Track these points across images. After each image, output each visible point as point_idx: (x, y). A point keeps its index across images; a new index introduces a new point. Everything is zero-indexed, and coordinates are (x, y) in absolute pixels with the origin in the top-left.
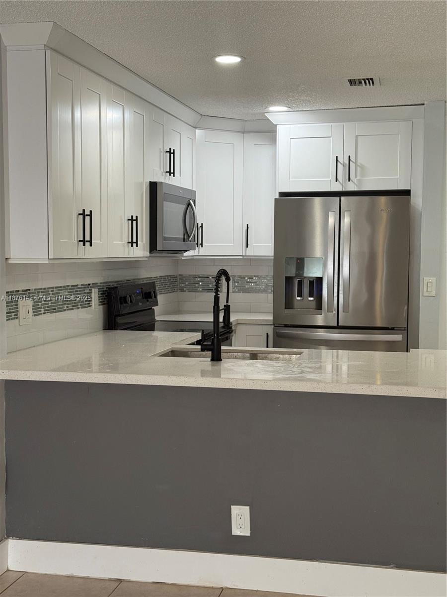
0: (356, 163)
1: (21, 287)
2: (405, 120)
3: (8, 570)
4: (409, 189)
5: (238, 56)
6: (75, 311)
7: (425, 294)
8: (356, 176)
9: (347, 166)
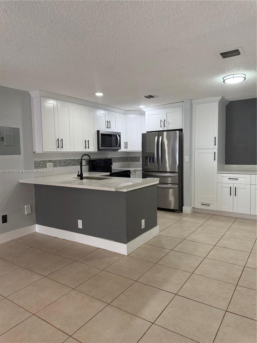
0: (167, 121)
1: (47, 160)
2: (180, 107)
3: (36, 232)
4: (182, 128)
5: (102, 93)
6: (74, 166)
7: (185, 161)
8: (167, 126)
9: (164, 122)
